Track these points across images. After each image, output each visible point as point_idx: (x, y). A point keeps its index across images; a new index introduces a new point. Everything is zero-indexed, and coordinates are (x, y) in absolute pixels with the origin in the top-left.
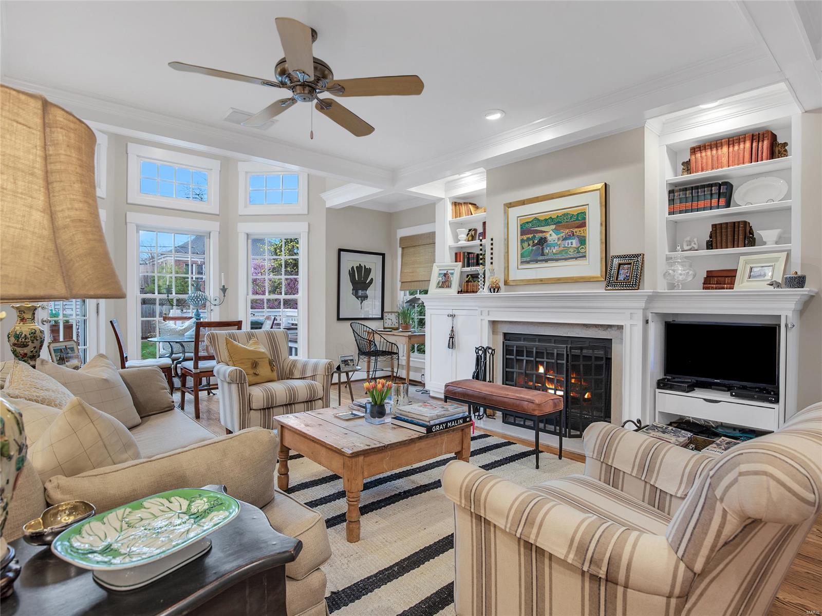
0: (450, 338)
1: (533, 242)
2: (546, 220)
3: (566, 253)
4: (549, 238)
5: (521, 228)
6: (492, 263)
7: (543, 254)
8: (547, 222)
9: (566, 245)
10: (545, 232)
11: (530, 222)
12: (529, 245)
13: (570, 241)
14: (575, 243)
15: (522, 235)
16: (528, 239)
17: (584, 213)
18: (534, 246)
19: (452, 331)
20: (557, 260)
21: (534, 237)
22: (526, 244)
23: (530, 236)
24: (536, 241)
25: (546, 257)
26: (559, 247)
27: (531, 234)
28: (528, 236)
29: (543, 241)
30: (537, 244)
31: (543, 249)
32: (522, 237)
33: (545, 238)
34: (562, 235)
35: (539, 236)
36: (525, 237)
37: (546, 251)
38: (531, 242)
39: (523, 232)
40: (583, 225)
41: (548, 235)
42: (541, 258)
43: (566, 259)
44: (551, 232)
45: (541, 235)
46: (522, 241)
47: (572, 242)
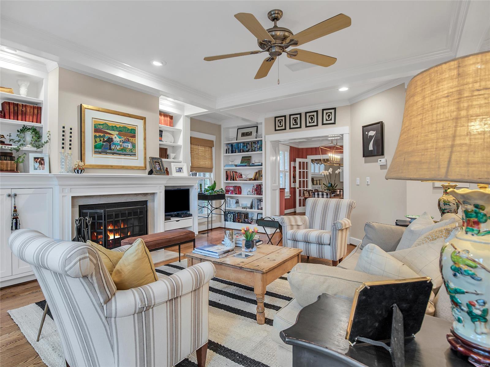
0: (13, 219)
1: (104, 139)
2: (113, 127)
3: (125, 151)
4: (114, 139)
5: (95, 127)
6: (70, 149)
7: (110, 149)
8: (114, 128)
9: (125, 146)
10: (112, 134)
11: (102, 125)
12: (100, 141)
13: (127, 144)
14: (130, 146)
15: (95, 132)
16: (100, 137)
17: (135, 130)
18: (104, 142)
19: (15, 211)
20: (120, 154)
21: (104, 137)
22: (98, 140)
23: (102, 135)
24: (106, 139)
25: (113, 151)
26: (121, 146)
27: (102, 133)
28: (100, 134)
29: (110, 140)
30: (106, 141)
31: (110, 145)
32: (95, 133)
33: (112, 139)
34: (122, 139)
35: (107, 136)
36: (98, 134)
37: (113, 147)
38: (102, 139)
39: (96, 130)
40: (134, 136)
41: (114, 137)
42: (109, 151)
43: (125, 155)
44: (116, 136)
45: (109, 136)
46: (95, 137)
47: (128, 145)
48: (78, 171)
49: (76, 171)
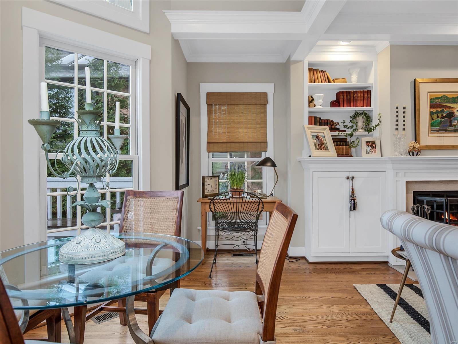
0: (351, 200)
1: (442, 115)
2: (453, 98)
5: (431, 102)
6: (404, 129)
7: (451, 126)
8: (455, 100)
10: (452, 108)
11: (440, 98)
12: (438, 117)
15: (431, 107)
16: (437, 112)
18: (442, 118)
19: (353, 193)
21: (443, 111)
22: (435, 116)
23: (440, 110)
24: (445, 115)
25: (454, 128)
27: (440, 108)
28: (437, 109)
29: (451, 115)
30: (445, 117)
31: (451, 122)
32: (432, 109)
33: (453, 113)
35: (446, 110)
36: (434, 110)
37: (454, 123)
38: (440, 115)
39: (432, 106)
41: (455, 111)
42: (449, 128)
45: (449, 110)
46: (432, 113)
48: (413, 153)
49: (411, 154)
